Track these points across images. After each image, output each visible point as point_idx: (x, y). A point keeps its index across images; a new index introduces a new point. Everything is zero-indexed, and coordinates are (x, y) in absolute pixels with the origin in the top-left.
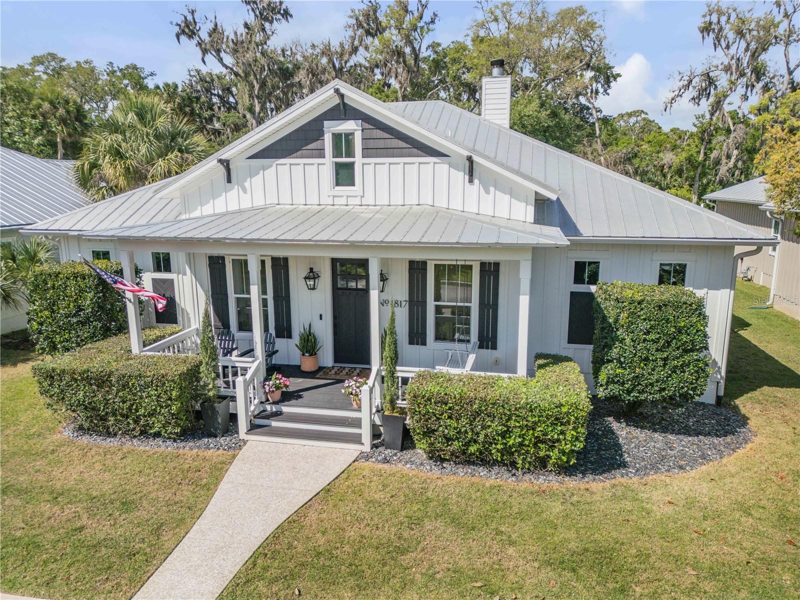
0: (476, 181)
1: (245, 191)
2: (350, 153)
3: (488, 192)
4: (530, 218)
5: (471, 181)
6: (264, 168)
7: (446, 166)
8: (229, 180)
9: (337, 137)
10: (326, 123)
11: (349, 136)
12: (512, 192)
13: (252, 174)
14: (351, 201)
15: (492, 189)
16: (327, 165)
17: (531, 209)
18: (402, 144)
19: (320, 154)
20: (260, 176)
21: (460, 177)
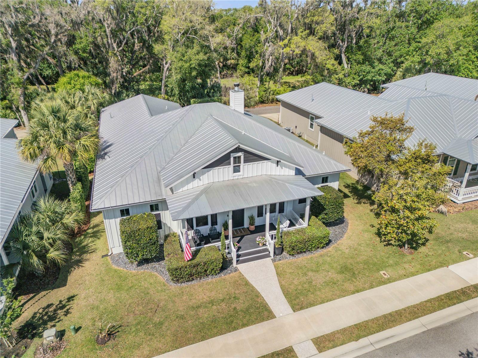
0: (279, 166)
1: (200, 180)
2: (239, 162)
3: (282, 168)
4: (294, 174)
5: (277, 166)
6: (208, 171)
7: (270, 163)
8: (194, 177)
9: (235, 158)
10: (231, 154)
11: (239, 157)
12: (289, 168)
13: (203, 174)
14: (239, 177)
15: (283, 167)
16: (231, 168)
17: (294, 172)
18: (256, 158)
19: (229, 164)
20: (207, 174)
21: (275, 165)
